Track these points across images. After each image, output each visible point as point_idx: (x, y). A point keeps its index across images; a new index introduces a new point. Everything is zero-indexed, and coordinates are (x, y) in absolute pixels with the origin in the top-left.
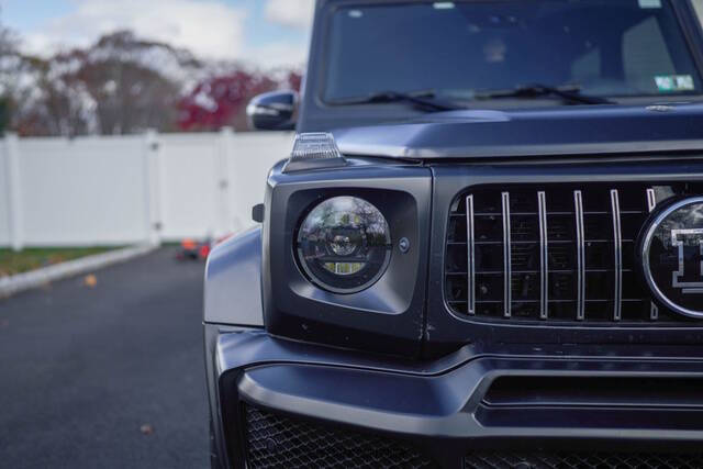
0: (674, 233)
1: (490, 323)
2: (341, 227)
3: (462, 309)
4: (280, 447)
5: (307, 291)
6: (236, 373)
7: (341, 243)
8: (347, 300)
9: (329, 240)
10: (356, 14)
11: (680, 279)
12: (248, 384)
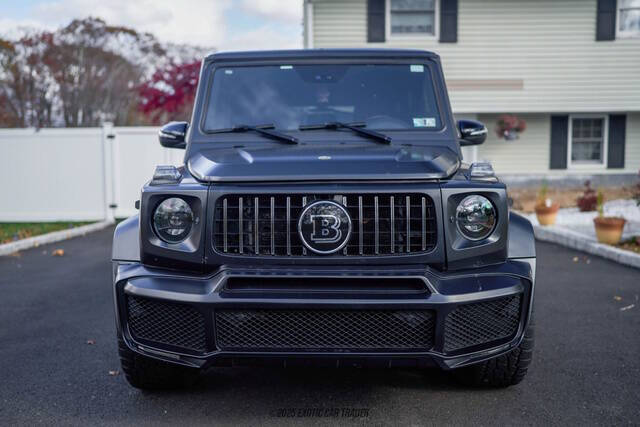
0: (312, 216)
1: (233, 256)
2: (179, 212)
3: (222, 250)
4: (142, 314)
5: (158, 243)
6: (124, 282)
7: (175, 220)
8: (175, 246)
9: (169, 218)
10: (229, 72)
11: (314, 237)
12: (129, 287)
